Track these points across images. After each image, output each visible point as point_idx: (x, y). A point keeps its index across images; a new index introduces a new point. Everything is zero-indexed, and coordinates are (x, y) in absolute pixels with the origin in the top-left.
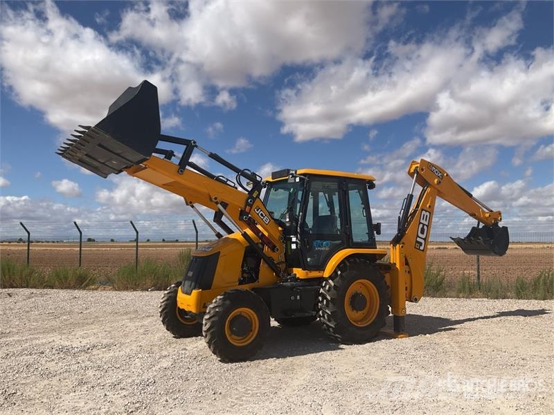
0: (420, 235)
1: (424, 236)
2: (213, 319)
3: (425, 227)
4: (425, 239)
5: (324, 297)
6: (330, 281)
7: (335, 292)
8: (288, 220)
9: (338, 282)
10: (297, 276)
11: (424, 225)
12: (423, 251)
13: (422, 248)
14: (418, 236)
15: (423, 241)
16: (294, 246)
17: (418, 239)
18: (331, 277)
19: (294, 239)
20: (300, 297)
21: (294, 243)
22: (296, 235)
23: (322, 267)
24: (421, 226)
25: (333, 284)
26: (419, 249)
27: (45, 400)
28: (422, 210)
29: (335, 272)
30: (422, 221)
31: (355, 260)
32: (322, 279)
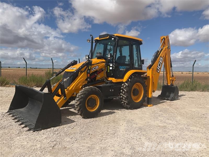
0: (159, 66)
1: (160, 67)
2: (80, 100)
3: (161, 64)
4: (160, 68)
5: (123, 90)
6: (126, 83)
7: (128, 88)
8: (109, 56)
9: (129, 84)
10: (112, 81)
11: (160, 63)
12: (159, 73)
13: (158, 72)
14: (158, 67)
15: (159, 69)
16: (111, 68)
17: (158, 68)
18: (126, 82)
19: (111, 65)
20: (114, 90)
21: (111, 67)
22: (112, 63)
23: (122, 78)
24: (159, 63)
25: (127, 85)
26: (157, 72)
27: (5, 142)
28: (161, 57)
29: (128, 80)
30: (160, 61)
31: (135, 75)
32: (123, 83)
